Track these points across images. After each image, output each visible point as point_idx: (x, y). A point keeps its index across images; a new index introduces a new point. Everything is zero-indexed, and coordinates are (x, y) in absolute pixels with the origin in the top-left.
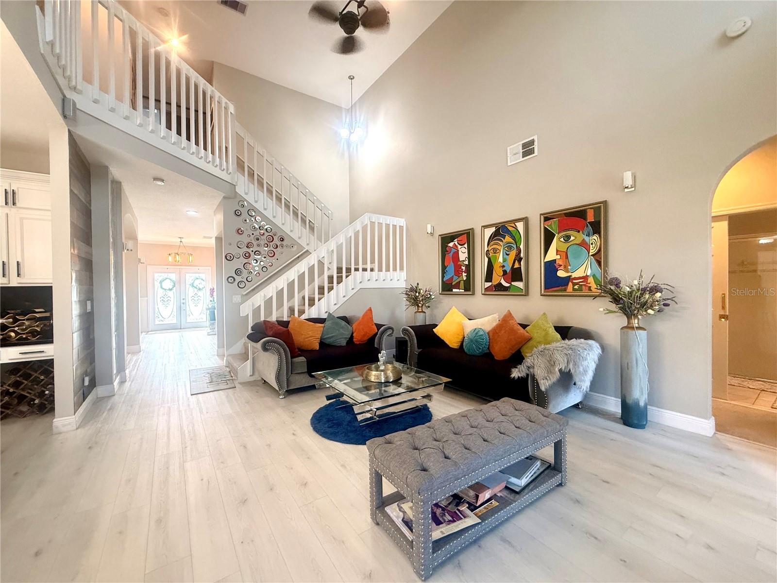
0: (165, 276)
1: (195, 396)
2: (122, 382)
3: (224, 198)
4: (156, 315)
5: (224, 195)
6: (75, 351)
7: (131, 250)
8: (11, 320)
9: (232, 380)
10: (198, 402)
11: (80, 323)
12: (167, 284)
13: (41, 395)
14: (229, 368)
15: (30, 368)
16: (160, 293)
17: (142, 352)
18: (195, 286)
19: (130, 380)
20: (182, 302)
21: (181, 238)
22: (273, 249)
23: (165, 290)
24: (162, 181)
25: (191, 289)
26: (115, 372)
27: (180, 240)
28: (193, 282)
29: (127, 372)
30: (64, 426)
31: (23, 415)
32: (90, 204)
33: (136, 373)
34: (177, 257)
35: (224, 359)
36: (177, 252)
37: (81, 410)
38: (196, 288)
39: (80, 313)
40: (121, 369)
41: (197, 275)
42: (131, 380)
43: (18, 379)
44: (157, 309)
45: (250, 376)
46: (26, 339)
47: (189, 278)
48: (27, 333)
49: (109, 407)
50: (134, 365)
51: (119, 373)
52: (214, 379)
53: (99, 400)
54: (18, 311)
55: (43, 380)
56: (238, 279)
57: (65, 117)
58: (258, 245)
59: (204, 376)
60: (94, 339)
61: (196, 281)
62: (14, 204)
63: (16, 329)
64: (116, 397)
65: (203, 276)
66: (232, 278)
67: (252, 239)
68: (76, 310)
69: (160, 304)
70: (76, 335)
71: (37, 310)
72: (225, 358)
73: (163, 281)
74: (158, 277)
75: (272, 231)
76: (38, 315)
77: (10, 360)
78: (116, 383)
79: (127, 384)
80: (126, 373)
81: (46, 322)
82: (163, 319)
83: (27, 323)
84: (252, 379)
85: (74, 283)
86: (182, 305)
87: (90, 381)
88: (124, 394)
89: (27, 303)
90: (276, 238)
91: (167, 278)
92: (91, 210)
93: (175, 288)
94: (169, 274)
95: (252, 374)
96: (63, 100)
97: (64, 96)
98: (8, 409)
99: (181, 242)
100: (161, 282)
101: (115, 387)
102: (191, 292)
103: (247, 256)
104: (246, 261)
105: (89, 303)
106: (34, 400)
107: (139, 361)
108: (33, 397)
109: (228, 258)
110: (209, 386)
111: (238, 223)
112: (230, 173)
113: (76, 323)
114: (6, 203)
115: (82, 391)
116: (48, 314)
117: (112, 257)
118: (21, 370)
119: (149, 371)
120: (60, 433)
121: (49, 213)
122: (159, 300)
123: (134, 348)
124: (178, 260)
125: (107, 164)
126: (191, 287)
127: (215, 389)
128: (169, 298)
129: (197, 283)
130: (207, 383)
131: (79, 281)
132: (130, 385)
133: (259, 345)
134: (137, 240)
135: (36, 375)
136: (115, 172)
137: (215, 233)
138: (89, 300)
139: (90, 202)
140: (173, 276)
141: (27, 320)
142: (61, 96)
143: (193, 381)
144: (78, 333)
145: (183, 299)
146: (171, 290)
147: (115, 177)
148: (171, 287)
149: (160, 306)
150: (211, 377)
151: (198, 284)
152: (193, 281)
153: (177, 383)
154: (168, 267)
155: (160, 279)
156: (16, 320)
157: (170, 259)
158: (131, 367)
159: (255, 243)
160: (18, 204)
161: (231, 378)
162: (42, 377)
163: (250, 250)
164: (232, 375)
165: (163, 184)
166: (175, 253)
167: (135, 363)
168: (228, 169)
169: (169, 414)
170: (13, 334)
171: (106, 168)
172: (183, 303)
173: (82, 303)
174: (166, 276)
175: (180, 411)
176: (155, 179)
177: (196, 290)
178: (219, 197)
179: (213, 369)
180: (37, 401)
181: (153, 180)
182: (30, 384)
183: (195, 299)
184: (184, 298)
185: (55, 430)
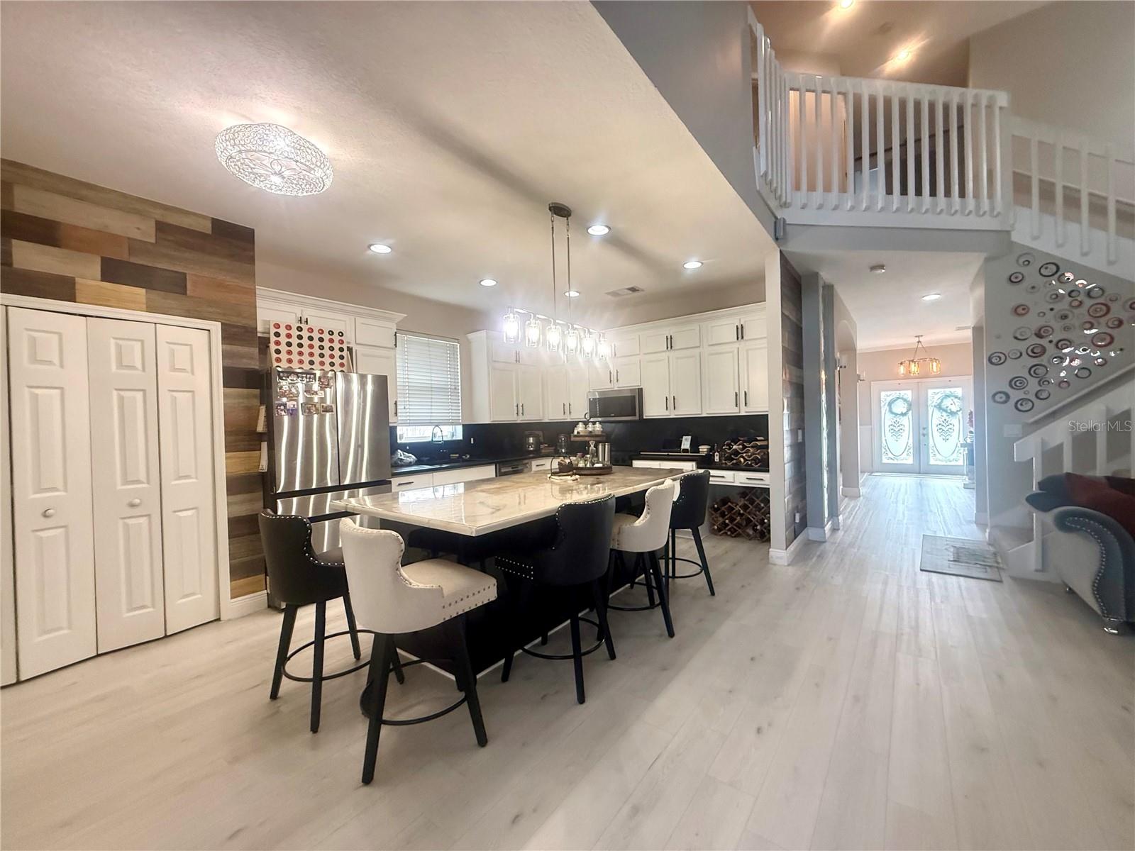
0: (895, 394)
1: (927, 573)
2: (835, 529)
3: (987, 260)
4: (883, 450)
5: (984, 255)
6: (787, 483)
7: (845, 367)
8: (741, 446)
9: (997, 567)
10: (930, 583)
11: (792, 454)
12: (900, 407)
13: (762, 523)
14: (995, 548)
15: (754, 494)
16: (888, 419)
17: (861, 498)
18: (944, 407)
19: (843, 529)
20: (921, 432)
21: (919, 337)
22: (1109, 331)
23: (896, 414)
24: (882, 267)
25: (937, 413)
26: (826, 515)
27: (917, 339)
28: (942, 401)
29: (841, 518)
30: (777, 558)
31: (749, 538)
32: (801, 323)
33: (851, 522)
34: (913, 365)
35: (986, 531)
36: (912, 359)
37: (792, 547)
38: (946, 411)
39: (792, 442)
40: (834, 513)
41: (947, 391)
42: (845, 529)
43: (746, 502)
44: (884, 442)
45: (1037, 571)
46: (751, 465)
47: (934, 395)
48: (752, 460)
49: (818, 553)
50: (850, 513)
51: (832, 517)
52: (963, 558)
53: (809, 544)
54: (746, 438)
55: (763, 508)
56: (1015, 395)
57: (777, 239)
58: (1066, 329)
59: (946, 549)
60: (805, 472)
61: (944, 400)
62: (742, 337)
63: (744, 455)
64: (827, 545)
65: (959, 391)
66: (1002, 395)
67: (1050, 320)
68: (787, 440)
69: (888, 434)
70: (787, 467)
71: (758, 438)
72: (988, 531)
73: (893, 402)
74: (886, 396)
75: (1106, 294)
76: (759, 443)
77: (741, 483)
78: (828, 527)
79: (841, 533)
80: (838, 519)
81: (765, 450)
82: (892, 457)
83: (751, 450)
84: (1040, 577)
85: (786, 411)
86: (922, 437)
87: (801, 519)
88: (835, 543)
89: (752, 431)
90: (1114, 307)
91: (899, 398)
92: (802, 328)
93: (910, 412)
94: (901, 392)
95: (1040, 567)
96: (775, 223)
97: (776, 218)
98: (740, 528)
99: (919, 342)
100: (890, 404)
101: (826, 532)
102: (935, 417)
103: (1037, 352)
104: (1036, 361)
105: (800, 432)
106: (757, 526)
107: (857, 509)
108: (756, 523)
109: (994, 360)
110: (951, 566)
111: (1018, 295)
112: (999, 214)
113: (787, 454)
114: (738, 338)
115: (793, 527)
116: (765, 443)
117: (823, 376)
118: (747, 495)
119: (867, 523)
120: (775, 565)
121: (765, 341)
122: (887, 429)
123: (851, 491)
124: (913, 370)
125: (816, 270)
126: (936, 411)
127: (962, 574)
128: (901, 427)
129: (947, 403)
130: (949, 561)
131: (791, 408)
132: (843, 536)
133: (1049, 517)
134: (855, 350)
135: (758, 501)
136: (826, 276)
137: (971, 322)
138: (800, 429)
139: (800, 320)
140: (908, 394)
141: (752, 447)
142: (774, 219)
143: (928, 552)
144: (790, 464)
145: (924, 429)
146: (903, 414)
147: (826, 281)
148: (904, 411)
149: (888, 437)
150: (957, 553)
151: (949, 405)
152: (940, 401)
153: (902, 549)
154: (899, 381)
155: (889, 399)
156: (744, 447)
157: (902, 370)
158: (847, 514)
159: (1057, 325)
160: (745, 338)
161: (996, 565)
162: (762, 505)
163: (1044, 342)
164: (1000, 561)
165: (883, 271)
166: (910, 361)
167: (851, 510)
168: (992, 208)
169: (885, 583)
170: (742, 460)
171: (816, 275)
172: (924, 435)
173: (794, 432)
174: (897, 395)
175: (900, 587)
176: (873, 268)
177: (944, 414)
178: (975, 262)
179: (963, 543)
180: (758, 527)
181: (869, 270)
182: (754, 509)
183: (943, 428)
184: (925, 426)
185: (771, 560)
